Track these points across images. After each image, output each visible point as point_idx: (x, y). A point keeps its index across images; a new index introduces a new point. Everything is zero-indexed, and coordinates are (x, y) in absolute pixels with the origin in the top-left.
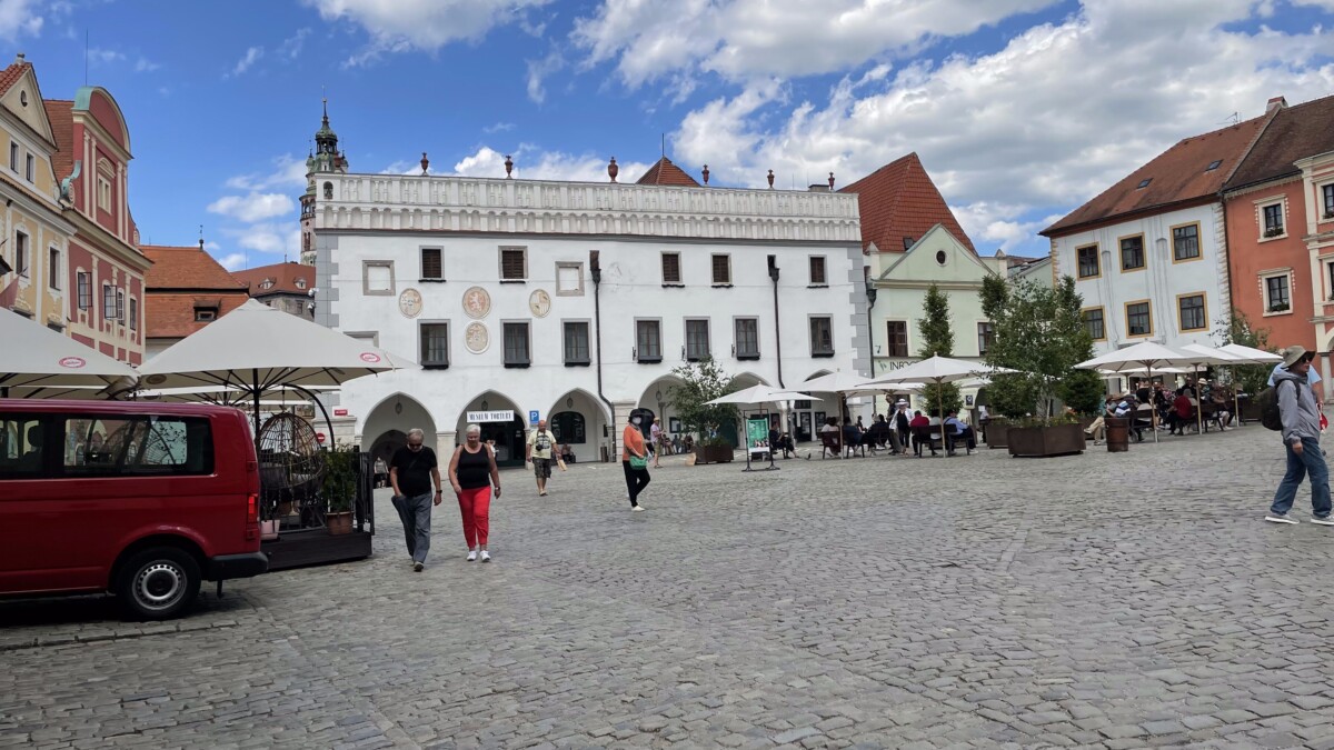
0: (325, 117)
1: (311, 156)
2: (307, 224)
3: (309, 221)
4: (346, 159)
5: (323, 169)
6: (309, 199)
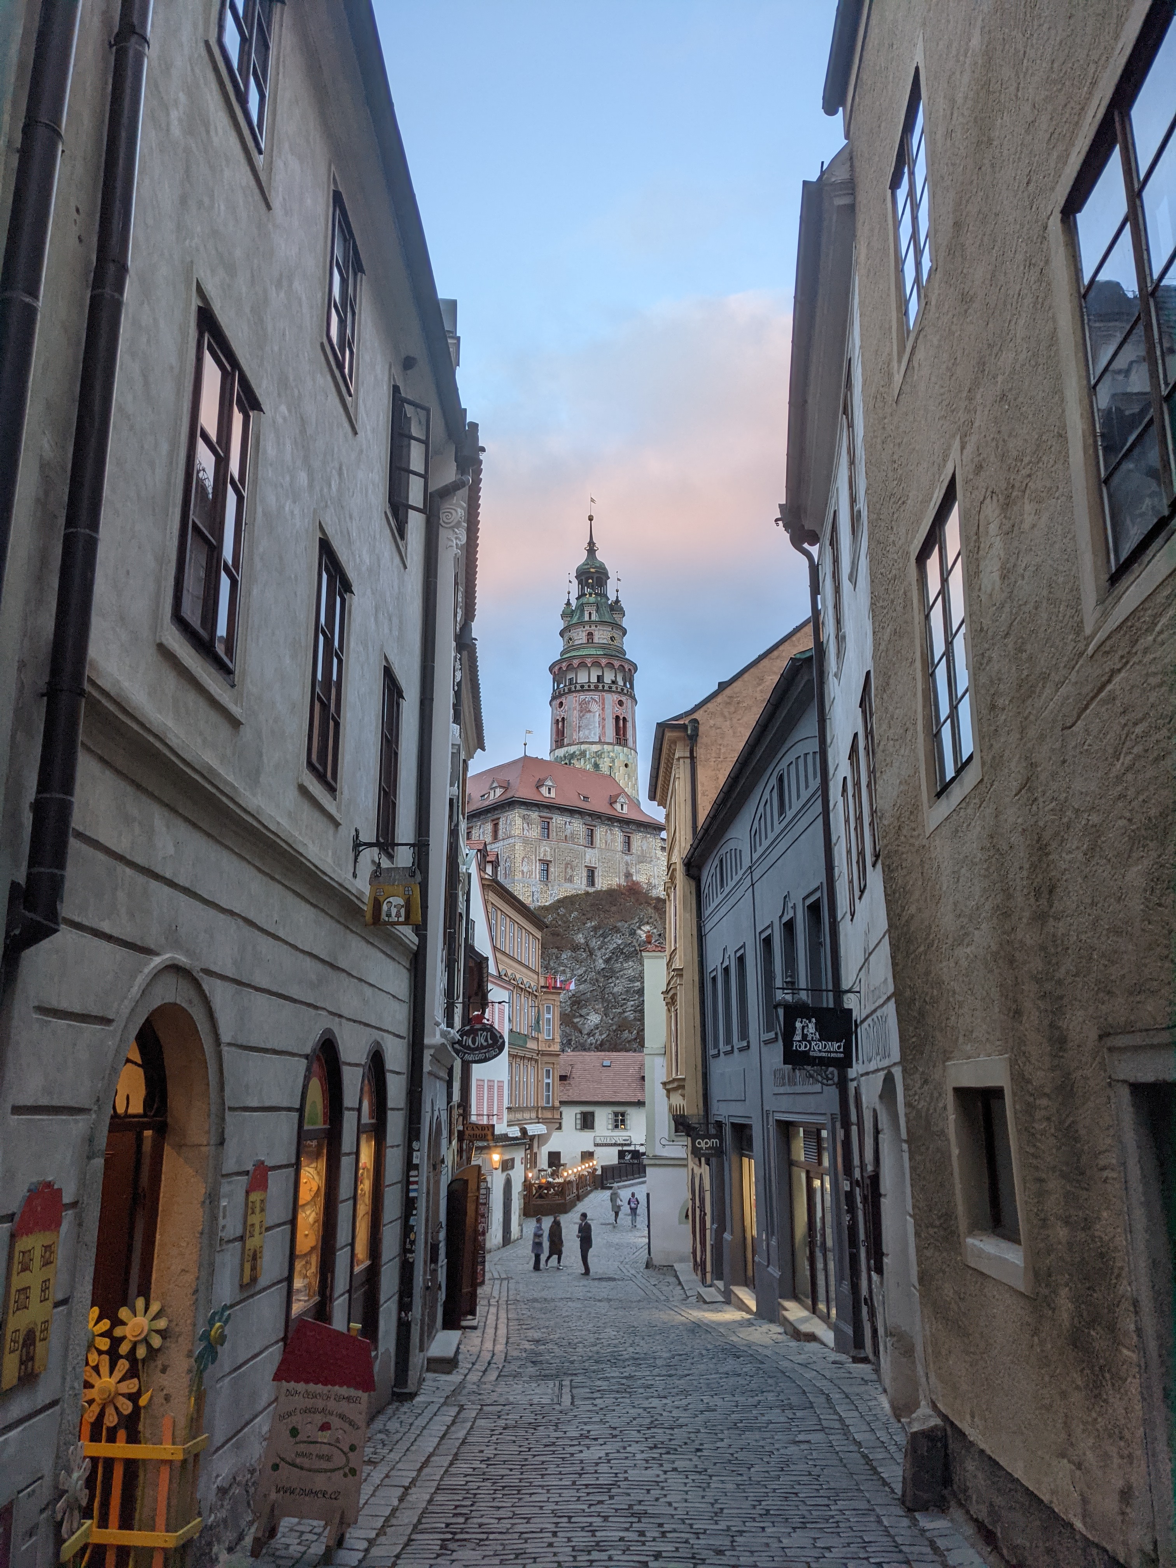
0: (591, 544)
1: (568, 604)
2: (561, 704)
3: (563, 699)
4: (623, 604)
5: (587, 618)
6: (564, 665)
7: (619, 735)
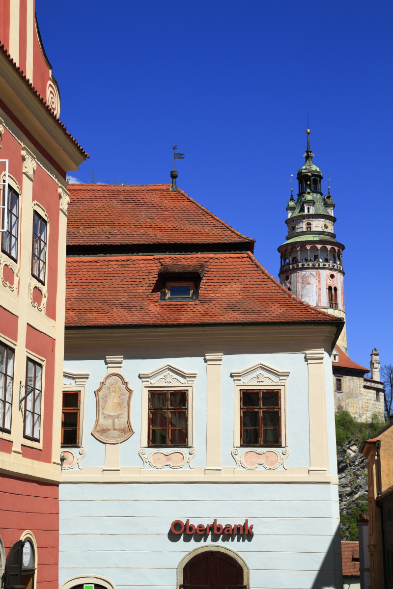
2: (287, 277)
3: (289, 274)
5: (306, 212)
6: (289, 248)
7: (332, 301)
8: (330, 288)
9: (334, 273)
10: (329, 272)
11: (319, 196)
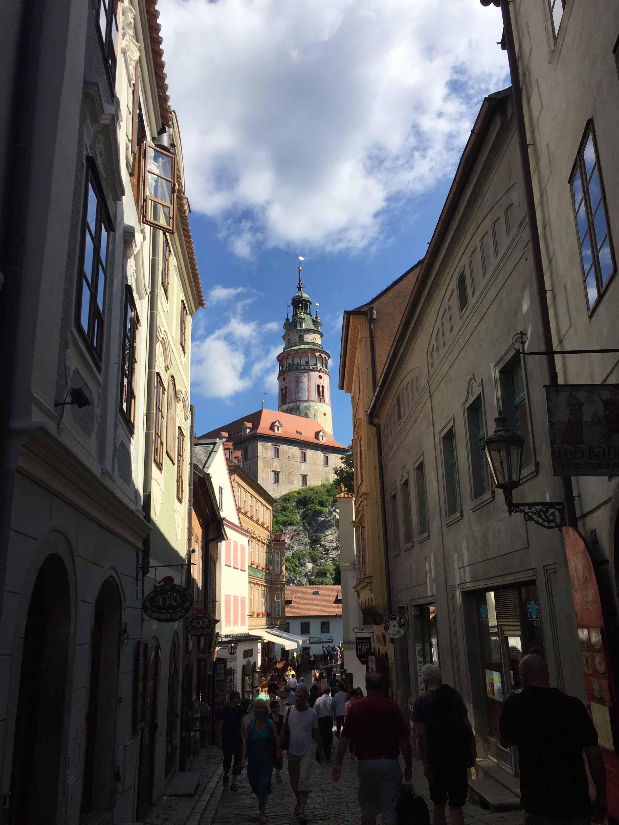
5: (298, 327)
7: (320, 396)
8: (318, 386)
9: (322, 374)
10: (317, 374)
11: (309, 316)
